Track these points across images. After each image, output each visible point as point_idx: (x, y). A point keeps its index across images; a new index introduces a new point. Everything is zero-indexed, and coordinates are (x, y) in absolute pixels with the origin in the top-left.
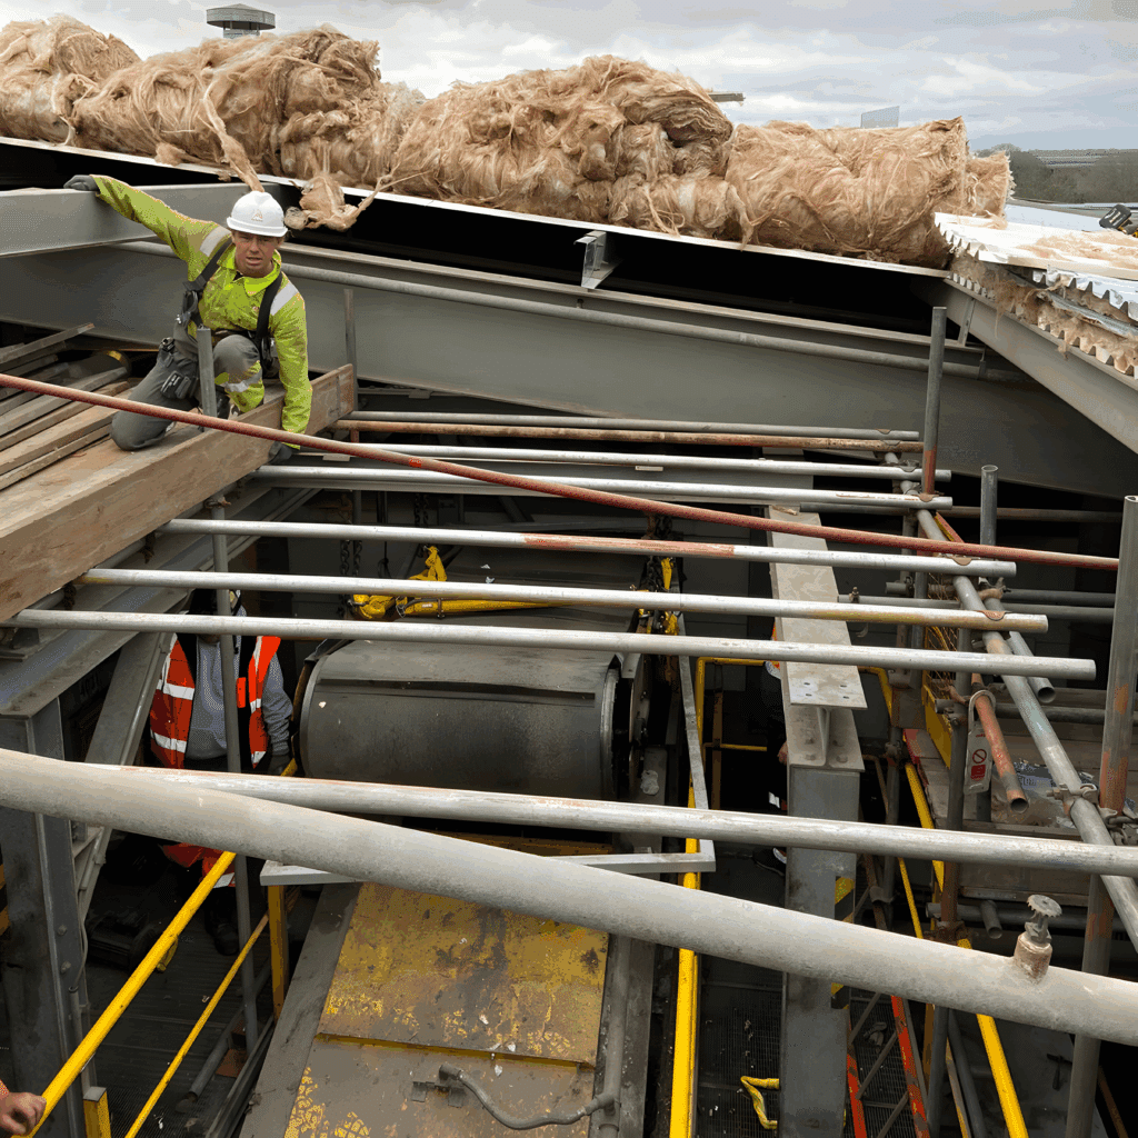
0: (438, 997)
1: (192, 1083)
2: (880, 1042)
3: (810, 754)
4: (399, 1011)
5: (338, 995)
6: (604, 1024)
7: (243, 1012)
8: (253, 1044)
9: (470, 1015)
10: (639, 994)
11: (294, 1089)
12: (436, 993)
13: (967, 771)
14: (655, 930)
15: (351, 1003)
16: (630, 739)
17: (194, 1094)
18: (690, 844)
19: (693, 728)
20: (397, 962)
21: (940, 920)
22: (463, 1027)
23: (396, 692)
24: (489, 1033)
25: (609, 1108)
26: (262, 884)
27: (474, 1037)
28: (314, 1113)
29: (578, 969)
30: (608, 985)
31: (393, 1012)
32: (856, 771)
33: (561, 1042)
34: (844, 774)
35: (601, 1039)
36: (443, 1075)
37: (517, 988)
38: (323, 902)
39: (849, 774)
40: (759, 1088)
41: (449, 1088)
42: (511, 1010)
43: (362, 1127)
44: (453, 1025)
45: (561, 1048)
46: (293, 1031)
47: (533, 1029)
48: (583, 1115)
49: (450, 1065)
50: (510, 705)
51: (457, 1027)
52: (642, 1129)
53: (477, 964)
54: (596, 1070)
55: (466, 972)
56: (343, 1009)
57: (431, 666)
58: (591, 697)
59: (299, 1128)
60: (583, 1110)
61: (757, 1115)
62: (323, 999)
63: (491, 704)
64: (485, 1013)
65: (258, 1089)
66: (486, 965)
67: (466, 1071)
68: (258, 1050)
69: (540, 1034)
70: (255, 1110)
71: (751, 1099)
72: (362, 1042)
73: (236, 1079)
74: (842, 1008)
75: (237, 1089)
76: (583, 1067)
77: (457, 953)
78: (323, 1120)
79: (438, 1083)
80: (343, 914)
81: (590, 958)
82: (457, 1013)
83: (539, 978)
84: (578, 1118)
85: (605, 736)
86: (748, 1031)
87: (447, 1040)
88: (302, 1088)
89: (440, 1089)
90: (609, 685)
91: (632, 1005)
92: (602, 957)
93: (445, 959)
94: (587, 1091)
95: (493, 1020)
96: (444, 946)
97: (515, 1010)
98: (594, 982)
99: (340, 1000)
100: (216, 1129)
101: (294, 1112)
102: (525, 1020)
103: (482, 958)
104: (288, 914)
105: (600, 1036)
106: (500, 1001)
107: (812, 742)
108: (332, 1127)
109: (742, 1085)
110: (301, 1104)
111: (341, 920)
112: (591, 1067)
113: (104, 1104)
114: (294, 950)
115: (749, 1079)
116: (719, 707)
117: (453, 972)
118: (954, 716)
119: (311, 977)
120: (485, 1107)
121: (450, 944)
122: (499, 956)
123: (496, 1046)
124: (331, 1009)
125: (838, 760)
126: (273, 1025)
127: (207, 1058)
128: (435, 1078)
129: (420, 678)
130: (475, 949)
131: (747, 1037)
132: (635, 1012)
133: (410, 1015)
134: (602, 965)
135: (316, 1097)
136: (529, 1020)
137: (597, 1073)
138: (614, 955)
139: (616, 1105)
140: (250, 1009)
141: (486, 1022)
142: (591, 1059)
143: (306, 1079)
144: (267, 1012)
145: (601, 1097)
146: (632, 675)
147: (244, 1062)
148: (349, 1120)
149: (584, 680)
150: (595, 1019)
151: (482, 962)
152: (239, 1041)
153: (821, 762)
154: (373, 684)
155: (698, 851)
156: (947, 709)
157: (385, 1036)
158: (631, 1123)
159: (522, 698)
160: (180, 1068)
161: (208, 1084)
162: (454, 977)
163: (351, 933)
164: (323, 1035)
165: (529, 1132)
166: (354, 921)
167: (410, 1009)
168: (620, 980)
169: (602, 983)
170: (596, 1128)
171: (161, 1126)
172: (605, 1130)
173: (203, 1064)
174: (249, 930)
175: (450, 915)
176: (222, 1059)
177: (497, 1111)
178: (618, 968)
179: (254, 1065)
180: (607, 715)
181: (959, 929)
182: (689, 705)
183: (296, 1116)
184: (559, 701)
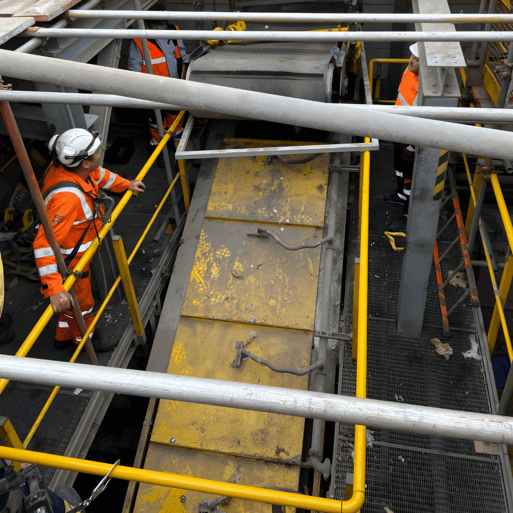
0: (255, 203)
1: (155, 236)
2: (446, 219)
3: (435, 91)
4: (239, 208)
5: (212, 202)
6: (327, 212)
7: (173, 211)
8: (178, 222)
9: (269, 209)
10: (342, 201)
11: (198, 237)
12: (254, 201)
13: (507, 99)
14: (394, 135)
15: (218, 206)
16: (340, 95)
17: (156, 241)
18: (367, 139)
19: (368, 91)
20: (236, 190)
21: (483, 166)
22: (266, 214)
23: (229, 76)
24: (278, 216)
25: (330, 242)
26: (176, 158)
27: (271, 218)
28: (207, 246)
29: (315, 192)
30: (328, 197)
31: (236, 209)
32: (457, 97)
33: (308, 219)
34: (450, 99)
35: (325, 218)
36: (260, 231)
37: (289, 199)
38: (202, 168)
39: (453, 99)
40: (392, 236)
41: (262, 236)
42: (287, 208)
43: (227, 250)
44: (262, 213)
45: (309, 221)
46: (195, 216)
47: (297, 214)
48: (319, 244)
49: (262, 228)
50: (282, 80)
51: (264, 214)
52: (343, 250)
53: (271, 190)
54: (325, 229)
55: (267, 193)
56: (215, 208)
57: (244, 64)
58: (321, 76)
59: (201, 251)
60: (319, 243)
61: (391, 246)
62: (206, 205)
63: (274, 81)
64: (275, 209)
65: (183, 238)
66: (275, 191)
67: (269, 229)
68: (181, 224)
69: (299, 216)
70: (182, 245)
71: (389, 240)
72: (225, 219)
73: (172, 235)
74: (438, 200)
75: (173, 239)
76: (318, 228)
77: (262, 186)
78: (211, 249)
79: (258, 234)
80: (211, 172)
81: (320, 188)
82: (264, 209)
83: (298, 195)
84: (317, 246)
85: (328, 93)
86: (388, 215)
87: (260, 218)
88: (201, 237)
89: (258, 236)
90: (330, 70)
91: (339, 205)
92: (325, 187)
93: (257, 188)
94: (320, 236)
95: (279, 211)
96: (257, 183)
97: (288, 207)
98: (322, 196)
99: (214, 205)
100: (167, 253)
101: (198, 246)
102: (293, 211)
103: (273, 188)
104: (188, 173)
105: (325, 216)
106: (282, 204)
107: (435, 86)
108: (215, 250)
109: (385, 235)
110: (201, 243)
111: (211, 175)
112: (322, 228)
113: (121, 242)
114: (192, 187)
115: (388, 232)
116: (378, 83)
117: (261, 194)
118: (504, 74)
119: (200, 196)
120: (278, 242)
121: (259, 183)
122: (281, 187)
123: (281, 220)
124: (210, 208)
125: (448, 93)
126: (186, 215)
127: (159, 228)
128: (256, 232)
129: (239, 69)
130: (269, 185)
131: (387, 218)
132: (340, 207)
133: (244, 210)
134: (325, 190)
135: (207, 240)
136: (294, 211)
137: (324, 230)
138: (331, 186)
139: (333, 241)
140: (176, 209)
141: (276, 212)
142: (322, 225)
143: (202, 234)
144: (183, 211)
145: (327, 238)
146: (341, 65)
147: (175, 229)
148: (221, 248)
149: (318, 68)
150: (323, 210)
151: (273, 190)
152: (172, 221)
153: (439, 94)
154: (217, 72)
155: (371, 142)
156: (501, 70)
157: (234, 217)
158: (339, 248)
159: (289, 77)
160: (149, 231)
161: (161, 237)
162: (261, 195)
163: (215, 179)
164: (207, 218)
165: (296, 251)
166: (216, 175)
167: (244, 207)
168: (334, 195)
169: (325, 197)
170: (324, 250)
171: (144, 252)
172: (328, 250)
173: (158, 230)
174: (172, 178)
175: (258, 172)
176: (166, 228)
177: (283, 244)
178: (333, 191)
179: (180, 229)
180: (329, 84)
181: (492, 169)
182: (366, 80)
183: (199, 247)
184: (305, 78)
